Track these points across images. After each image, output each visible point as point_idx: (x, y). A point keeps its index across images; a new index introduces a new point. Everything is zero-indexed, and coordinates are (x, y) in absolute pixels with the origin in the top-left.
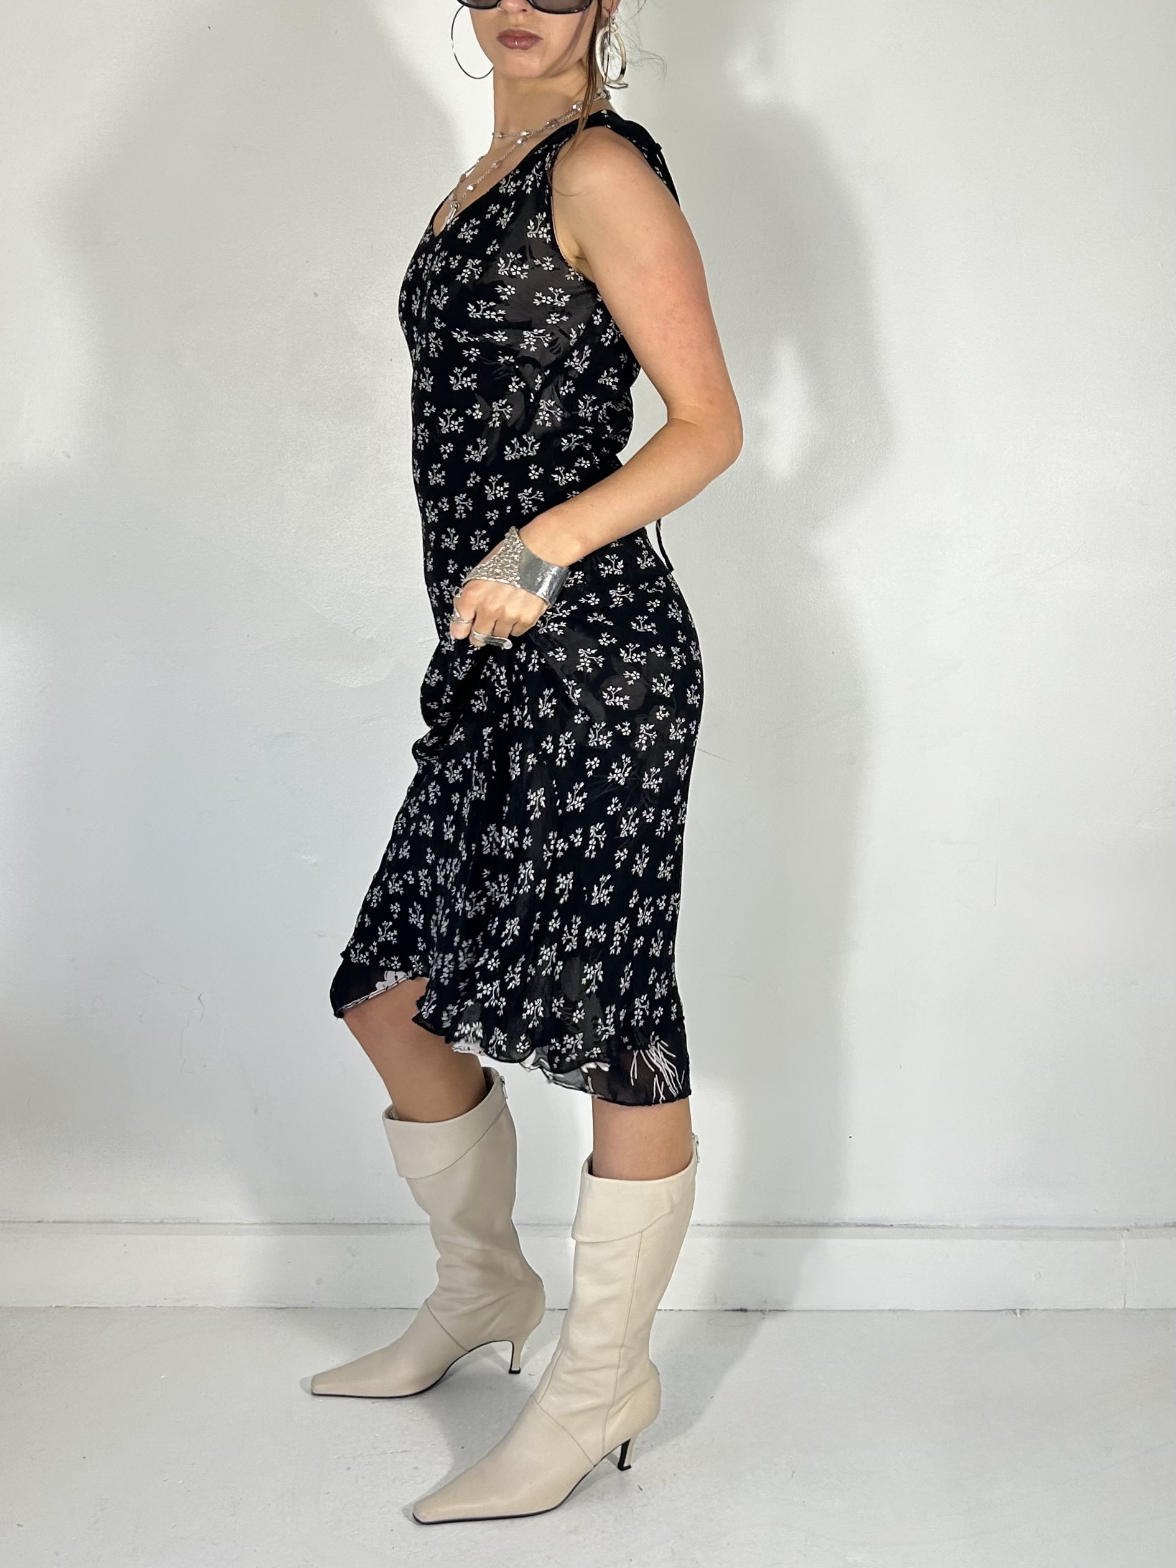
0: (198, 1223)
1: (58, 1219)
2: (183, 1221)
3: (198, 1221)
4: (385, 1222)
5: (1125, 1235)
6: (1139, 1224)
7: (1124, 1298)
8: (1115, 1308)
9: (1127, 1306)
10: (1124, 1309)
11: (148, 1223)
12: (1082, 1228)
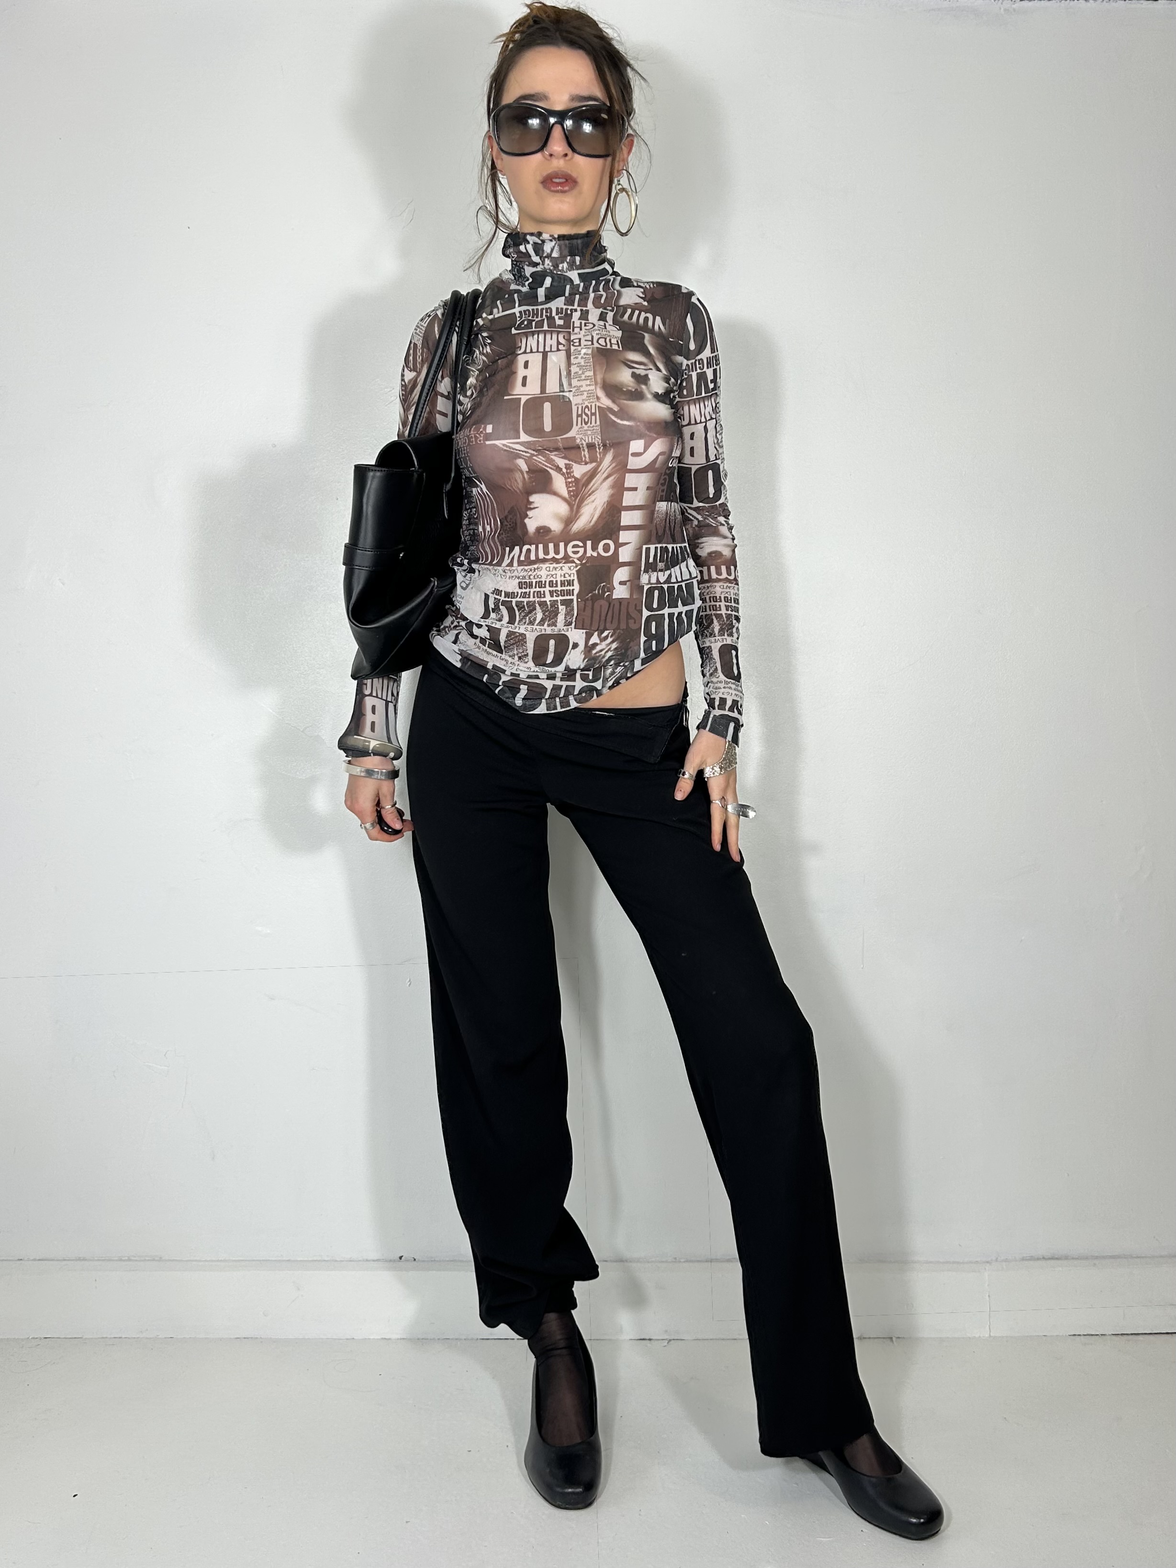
0: (161, 1260)
1: (38, 1258)
2: (147, 1259)
3: (161, 1258)
4: (326, 1259)
5: (987, 1269)
6: (999, 1258)
7: (989, 1326)
8: (981, 1336)
9: (993, 1334)
10: (990, 1337)
11: (117, 1260)
12: (947, 1262)
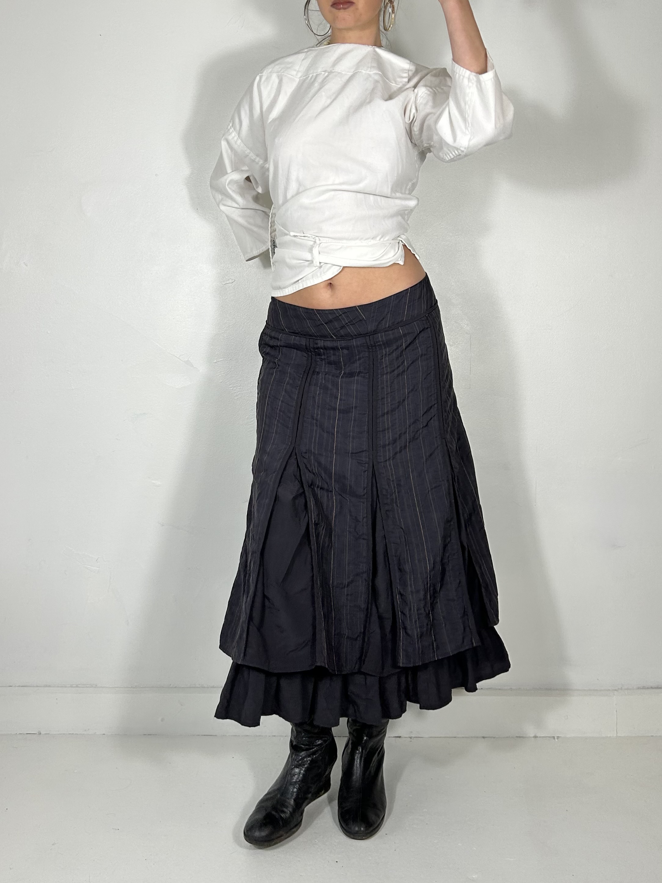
0: (96, 686)
1: (21, 686)
2: (88, 686)
4: (198, 686)
5: (615, 694)
6: (623, 687)
7: (617, 730)
8: (611, 736)
9: (619, 735)
10: (617, 736)
11: (69, 687)
12: (590, 690)
